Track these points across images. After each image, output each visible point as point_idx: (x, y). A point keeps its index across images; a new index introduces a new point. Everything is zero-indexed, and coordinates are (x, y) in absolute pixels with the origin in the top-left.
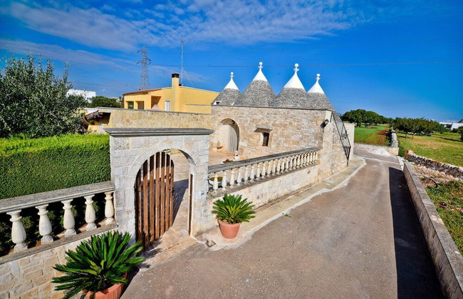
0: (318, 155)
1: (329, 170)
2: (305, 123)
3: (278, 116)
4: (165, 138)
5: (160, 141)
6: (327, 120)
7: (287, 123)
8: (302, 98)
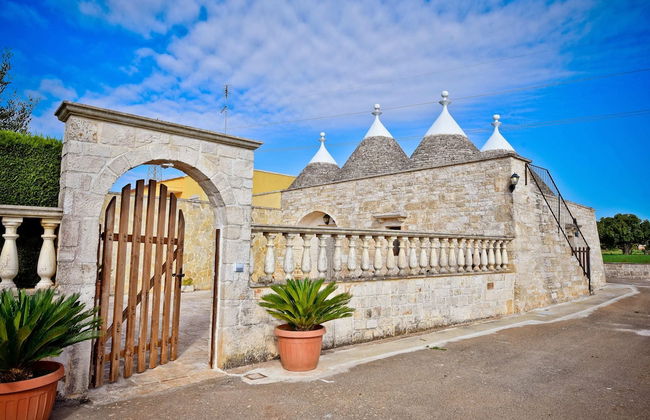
0: (510, 253)
1: (542, 291)
2: (471, 190)
3: (414, 188)
4: (165, 137)
5: (156, 141)
6: (515, 176)
7: (434, 198)
8: (463, 151)
